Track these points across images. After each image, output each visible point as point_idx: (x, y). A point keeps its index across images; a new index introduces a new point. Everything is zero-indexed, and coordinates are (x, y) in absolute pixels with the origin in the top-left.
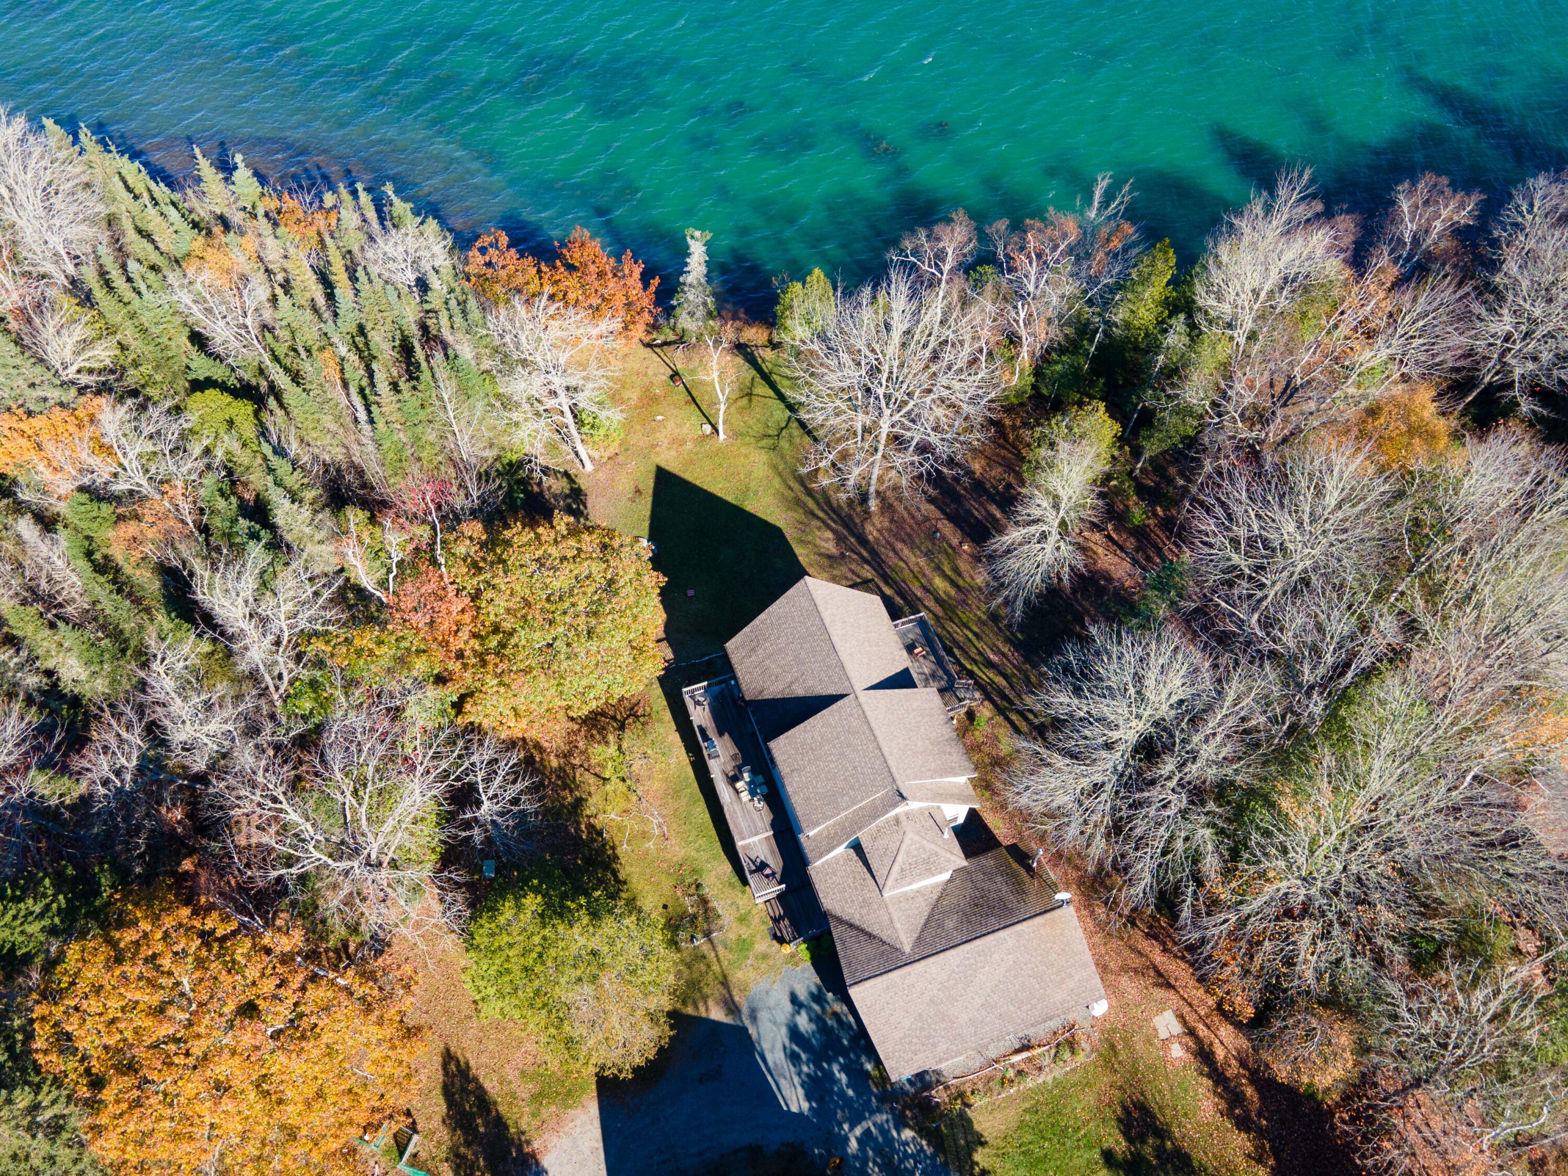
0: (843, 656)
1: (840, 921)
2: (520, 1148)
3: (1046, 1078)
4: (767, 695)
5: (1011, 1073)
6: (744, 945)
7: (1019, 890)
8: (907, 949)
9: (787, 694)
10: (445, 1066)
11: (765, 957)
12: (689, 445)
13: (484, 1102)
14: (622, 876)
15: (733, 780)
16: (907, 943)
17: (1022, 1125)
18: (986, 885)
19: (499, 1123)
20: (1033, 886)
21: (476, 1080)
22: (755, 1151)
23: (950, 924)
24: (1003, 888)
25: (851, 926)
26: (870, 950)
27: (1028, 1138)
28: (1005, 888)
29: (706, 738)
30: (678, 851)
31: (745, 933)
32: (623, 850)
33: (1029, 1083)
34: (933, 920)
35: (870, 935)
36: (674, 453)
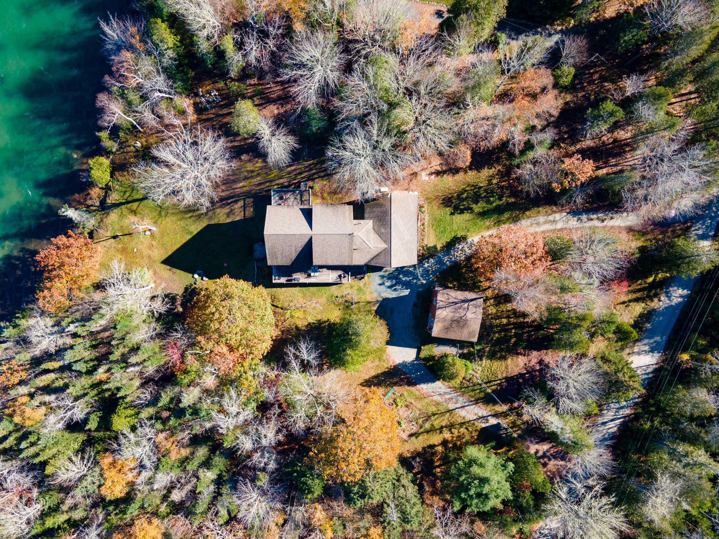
0: (299, 233)
1: (369, 262)
2: (391, 369)
3: (427, 218)
4: (293, 259)
5: (422, 227)
6: (359, 290)
7: (381, 205)
8: (386, 246)
9: (298, 253)
10: (363, 386)
11: (365, 284)
12: (154, 243)
13: (377, 377)
14: (326, 319)
15: (309, 276)
16: (384, 246)
17: (435, 230)
18: (375, 214)
19: (384, 374)
20: (381, 201)
21: (370, 378)
22: (415, 305)
23: (383, 231)
24: (377, 210)
25: (372, 259)
26: (382, 256)
27: (438, 230)
28: (378, 209)
29: (291, 280)
30: (323, 300)
31: (356, 288)
32: (319, 317)
33: (426, 223)
34: (380, 235)
35: (377, 255)
36: (156, 250)
